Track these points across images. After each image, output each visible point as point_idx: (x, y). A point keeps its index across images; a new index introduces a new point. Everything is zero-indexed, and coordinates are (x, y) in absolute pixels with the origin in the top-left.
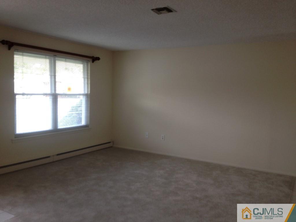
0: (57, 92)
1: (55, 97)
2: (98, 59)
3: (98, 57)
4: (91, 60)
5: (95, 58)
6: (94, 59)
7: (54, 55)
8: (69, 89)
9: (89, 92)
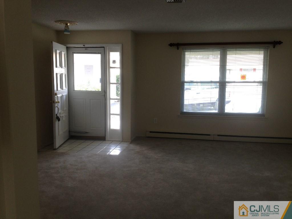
1: (222, 85)
2: (280, 43)
5: (276, 42)
8: (243, 77)
9: (267, 80)
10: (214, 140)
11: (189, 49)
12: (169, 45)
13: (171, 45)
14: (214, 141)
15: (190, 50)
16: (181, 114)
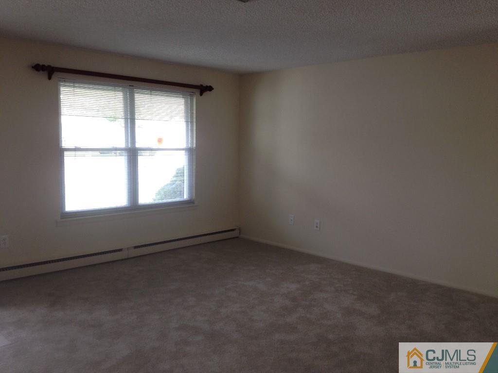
0: (138, 145)
1: (132, 154)
2: (210, 89)
3: (208, 85)
4: (198, 92)
5: (204, 87)
6: (204, 89)
7: (130, 86)
8: (160, 141)
9: (195, 146)
10: (129, 257)
11: (71, 82)
12: (33, 67)
13: (37, 68)
14: (128, 259)
15: (74, 83)
16: (61, 219)
